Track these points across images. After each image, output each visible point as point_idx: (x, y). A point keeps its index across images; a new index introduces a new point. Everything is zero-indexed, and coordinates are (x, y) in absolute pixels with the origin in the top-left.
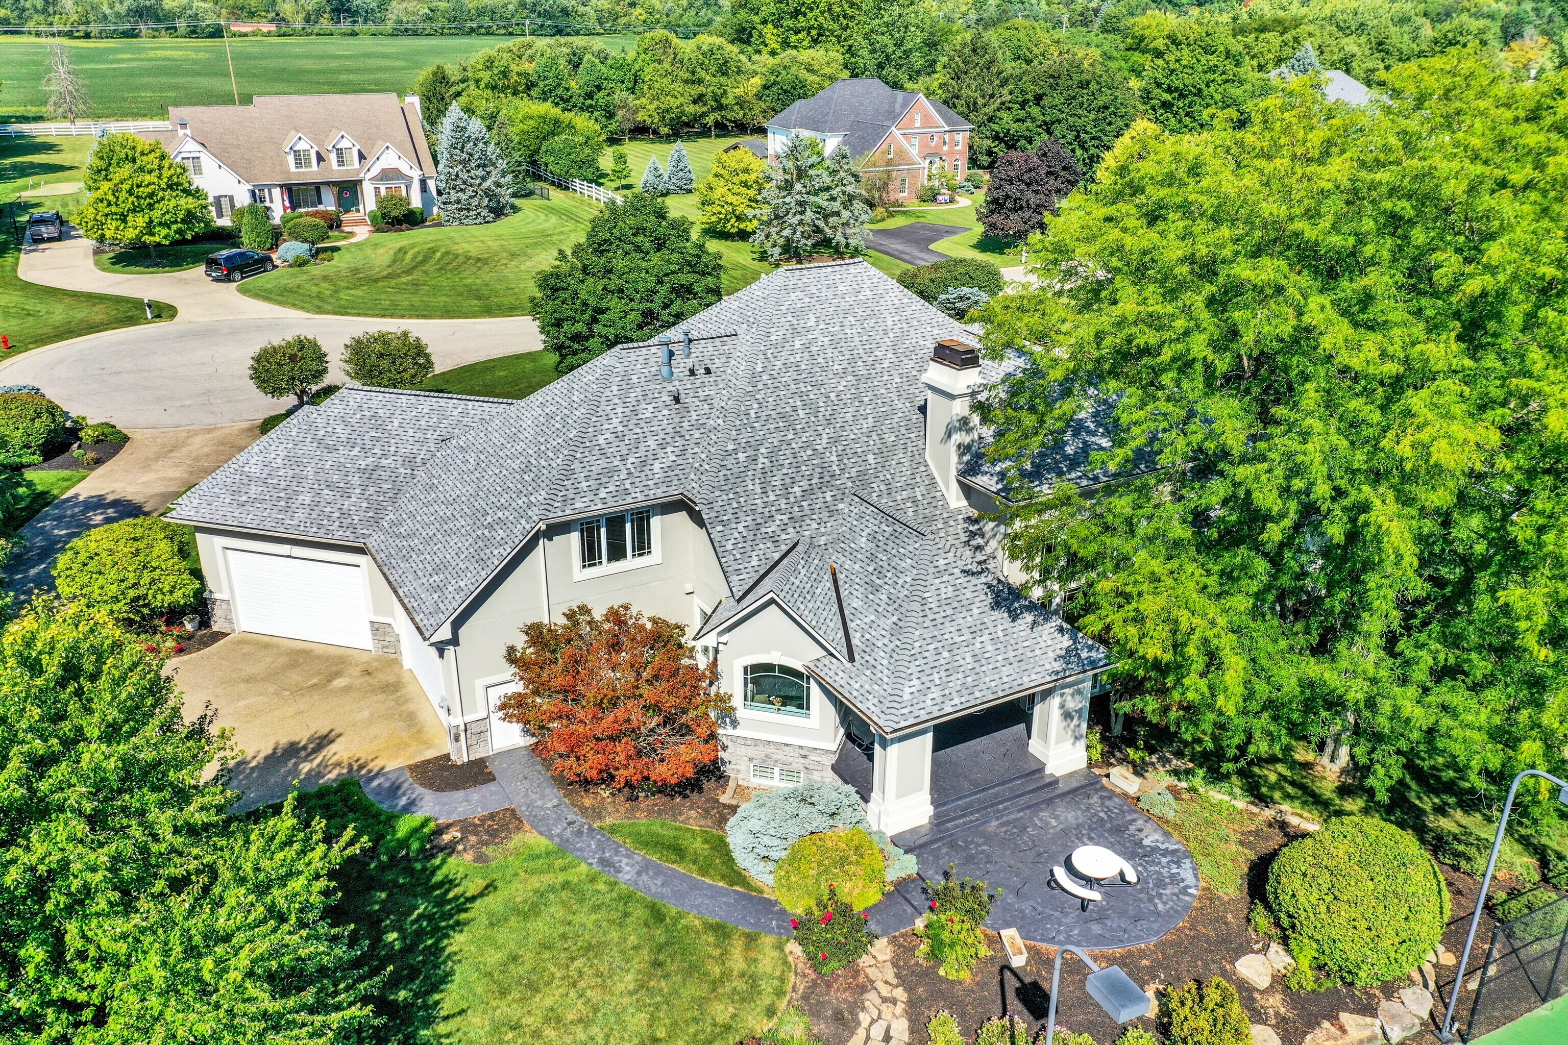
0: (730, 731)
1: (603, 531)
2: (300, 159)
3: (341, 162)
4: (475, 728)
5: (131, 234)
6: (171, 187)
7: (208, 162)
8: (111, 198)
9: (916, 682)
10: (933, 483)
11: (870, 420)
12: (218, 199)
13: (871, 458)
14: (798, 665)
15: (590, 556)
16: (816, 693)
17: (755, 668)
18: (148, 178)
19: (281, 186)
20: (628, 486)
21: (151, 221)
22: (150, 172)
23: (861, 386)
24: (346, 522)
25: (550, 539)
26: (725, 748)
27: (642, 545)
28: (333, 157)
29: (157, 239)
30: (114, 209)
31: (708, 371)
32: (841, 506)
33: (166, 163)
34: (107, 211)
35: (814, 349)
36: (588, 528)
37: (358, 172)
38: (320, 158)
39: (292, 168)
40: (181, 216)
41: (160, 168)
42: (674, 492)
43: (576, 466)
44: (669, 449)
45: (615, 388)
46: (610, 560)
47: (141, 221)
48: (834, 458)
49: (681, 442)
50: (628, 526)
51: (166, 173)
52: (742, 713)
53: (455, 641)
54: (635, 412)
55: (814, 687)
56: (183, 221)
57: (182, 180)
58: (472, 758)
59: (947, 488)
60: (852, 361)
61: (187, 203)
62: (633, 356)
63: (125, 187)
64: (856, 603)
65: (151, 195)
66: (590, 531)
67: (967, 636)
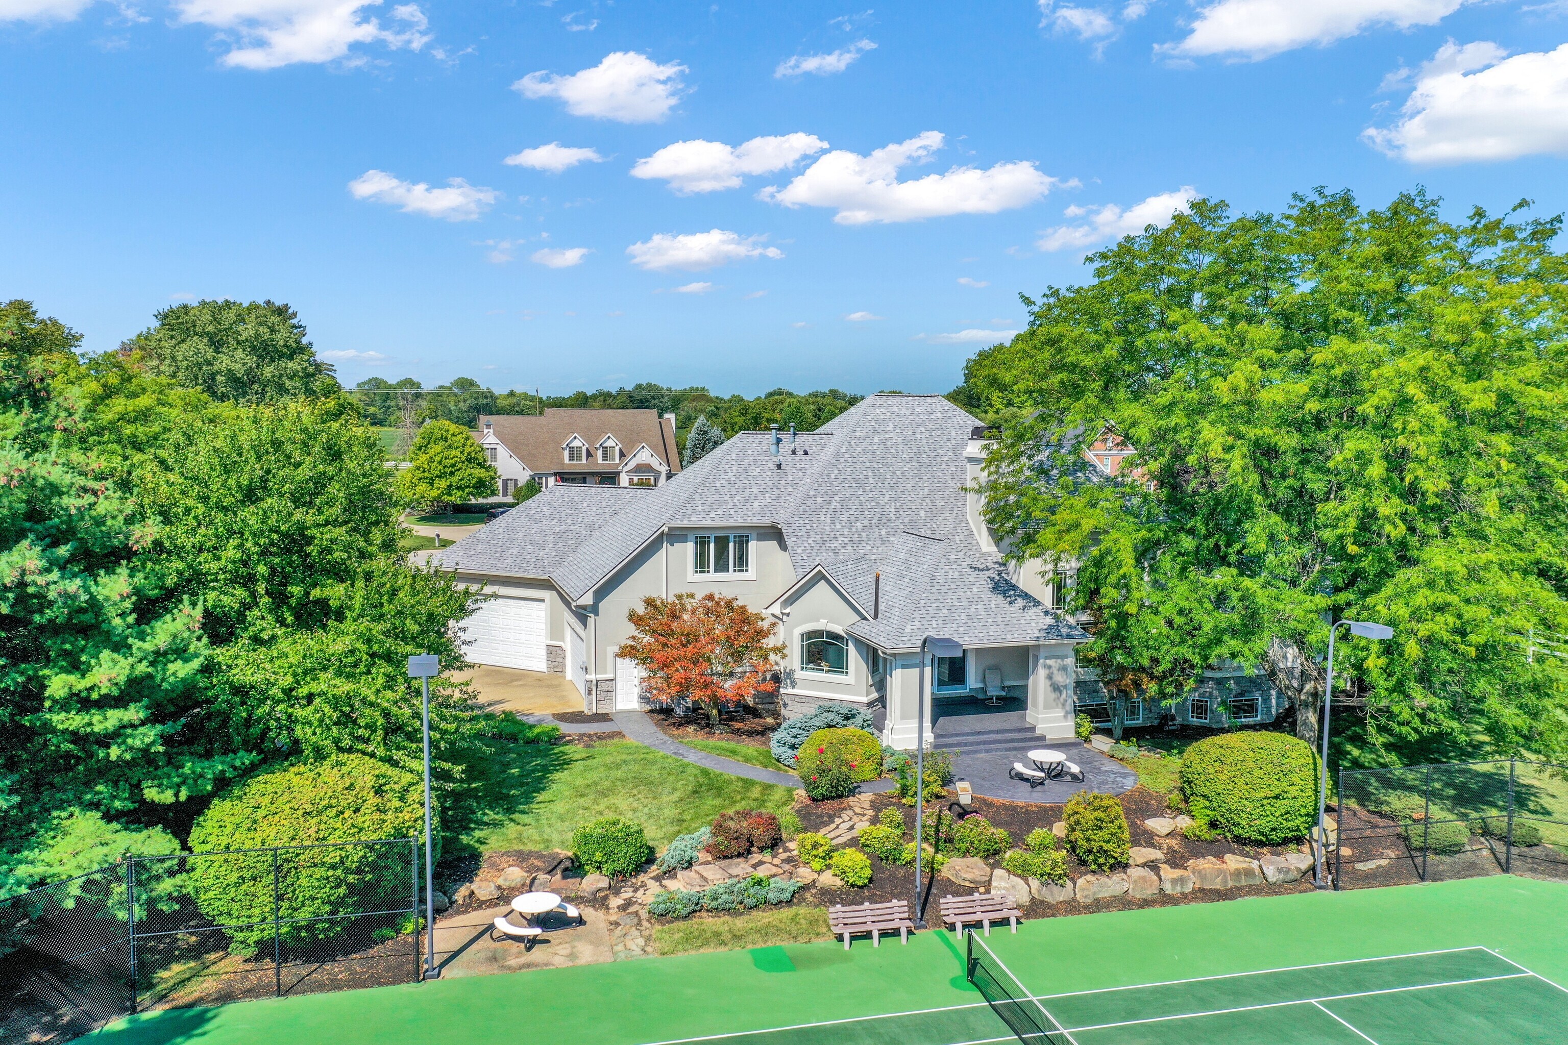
0: (790, 691)
1: (712, 546)
2: (574, 453)
3: (605, 457)
4: (604, 686)
5: (435, 493)
6: (469, 460)
7: (503, 452)
8: (426, 466)
9: (917, 623)
10: (971, 534)
11: (926, 490)
12: (505, 482)
13: (922, 513)
14: (839, 629)
15: (701, 564)
16: (853, 653)
17: (810, 635)
18: (453, 452)
19: (555, 474)
20: (732, 512)
21: (451, 486)
22: (456, 448)
23: (923, 470)
24: (538, 565)
25: (672, 545)
26: (785, 705)
27: (742, 562)
28: (600, 453)
29: (453, 498)
30: (426, 474)
31: (806, 453)
32: (892, 539)
33: (469, 443)
34: (421, 475)
35: (889, 444)
36: (702, 543)
37: (618, 465)
38: (589, 454)
39: (567, 461)
40: (473, 482)
41: (464, 445)
42: (767, 521)
43: (697, 496)
44: (767, 495)
45: (734, 456)
46: (716, 571)
47: (443, 484)
48: (892, 510)
49: (777, 492)
50: (731, 545)
51: (467, 449)
52: (799, 674)
53: (594, 609)
54: (746, 471)
55: (852, 648)
56: (475, 487)
57: (480, 456)
58: (599, 711)
59: (980, 534)
60: (919, 453)
61: (479, 473)
62: (751, 438)
63: (438, 459)
64: (888, 588)
65: (453, 466)
66: (702, 544)
67: (965, 603)
